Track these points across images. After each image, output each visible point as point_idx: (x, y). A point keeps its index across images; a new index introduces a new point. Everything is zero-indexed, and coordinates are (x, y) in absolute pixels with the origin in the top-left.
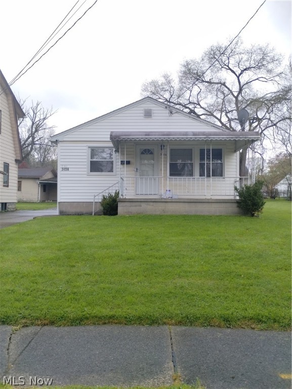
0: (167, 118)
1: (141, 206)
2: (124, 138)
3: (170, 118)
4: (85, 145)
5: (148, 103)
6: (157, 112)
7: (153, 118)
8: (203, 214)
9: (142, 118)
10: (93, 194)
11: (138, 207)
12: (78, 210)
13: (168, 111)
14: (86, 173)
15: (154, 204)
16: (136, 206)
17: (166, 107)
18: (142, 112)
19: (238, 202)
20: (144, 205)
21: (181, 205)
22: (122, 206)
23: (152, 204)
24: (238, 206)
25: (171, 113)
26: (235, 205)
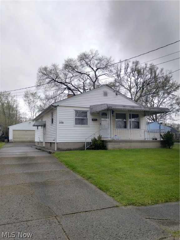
0: (115, 97)
1: (120, 144)
2: (114, 108)
3: (117, 97)
4: (73, 109)
5: (105, 88)
6: (110, 93)
7: (108, 96)
8: (147, 148)
9: (102, 96)
10: (85, 138)
11: (118, 145)
12: (69, 147)
13: (115, 94)
14: (73, 125)
15: (126, 143)
16: (117, 144)
17: (114, 91)
18: (103, 93)
19: (161, 142)
20: (121, 143)
21: (138, 143)
22: (111, 145)
23: (125, 143)
24: (161, 144)
25: (117, 94)
26: (159, 143)
